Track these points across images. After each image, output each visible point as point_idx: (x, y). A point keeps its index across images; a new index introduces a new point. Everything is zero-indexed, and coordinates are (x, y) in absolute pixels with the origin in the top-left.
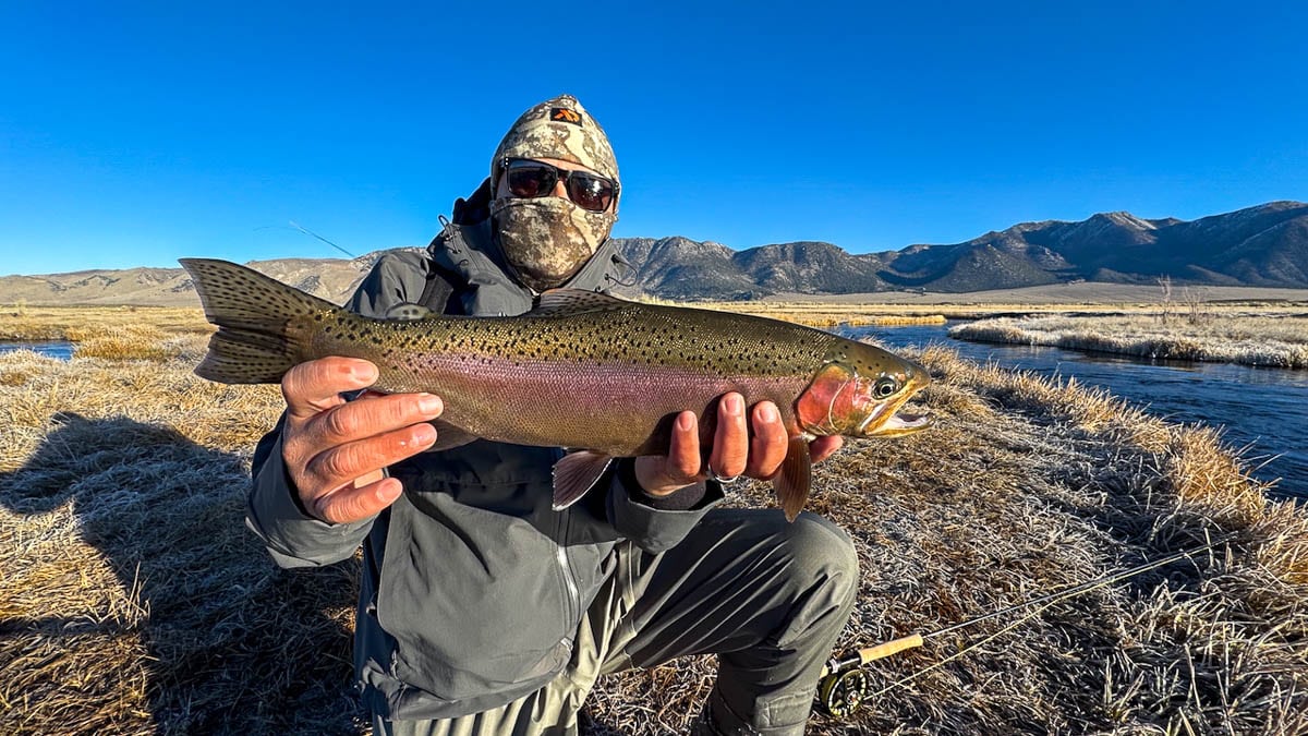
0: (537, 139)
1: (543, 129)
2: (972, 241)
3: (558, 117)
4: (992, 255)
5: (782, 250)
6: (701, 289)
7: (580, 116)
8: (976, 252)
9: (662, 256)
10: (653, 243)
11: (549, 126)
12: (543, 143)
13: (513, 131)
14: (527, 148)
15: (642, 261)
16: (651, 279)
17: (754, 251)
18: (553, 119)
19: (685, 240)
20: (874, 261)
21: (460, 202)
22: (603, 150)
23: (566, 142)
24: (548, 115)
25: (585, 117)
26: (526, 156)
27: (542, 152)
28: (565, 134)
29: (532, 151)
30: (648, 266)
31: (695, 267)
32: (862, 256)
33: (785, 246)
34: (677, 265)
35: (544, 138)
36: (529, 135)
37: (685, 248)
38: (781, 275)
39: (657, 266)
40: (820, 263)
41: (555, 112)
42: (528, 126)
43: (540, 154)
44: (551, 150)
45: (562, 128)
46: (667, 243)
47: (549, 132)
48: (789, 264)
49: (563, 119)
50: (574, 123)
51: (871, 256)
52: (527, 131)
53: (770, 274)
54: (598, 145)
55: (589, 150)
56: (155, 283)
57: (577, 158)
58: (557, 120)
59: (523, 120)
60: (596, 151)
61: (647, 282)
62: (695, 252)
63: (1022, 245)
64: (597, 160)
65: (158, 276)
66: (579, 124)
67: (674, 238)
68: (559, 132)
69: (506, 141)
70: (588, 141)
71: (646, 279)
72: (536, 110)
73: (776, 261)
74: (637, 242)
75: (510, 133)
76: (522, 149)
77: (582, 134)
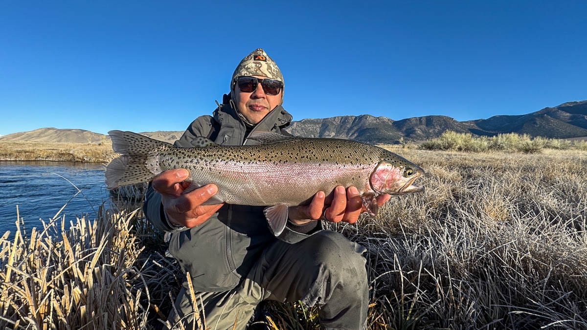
0: (250, 68)
1: (251, 64)
2: (534, 113)
3: (257, 59)
4: (548, 121)
5: (420, 120)
6: (377, 139)
7: (265, 57)
8: (537, 119)
9: (358, 124)
10: (354, 118)
11: (253, 63)
12: (252, 70)
13: (240, 65)
14: (246, 72)
15: (349, 126)
16: (353, 134)
17: (405, 121)
18: (255, 60)
19: (370, 116)
20: (472, 125)
21: (225, 95)
22: (275, 70)
23: (261, 69)
24: (253, 59)
25: (267, 58)
26: (246, 75)
27: (252, 73)
28: (260, 65)
29: (248, 73)
30: (351, 128)
31: (375, 129)
32: (465, 122)
33: (421, 118)
34: (365, 128)
35: (252, 67)
36: (246, 67)
37: (369, 119)
38: (419, 132)
39: (355, 128)
40: (440, 126)
41: (255, 57)
42: (245, 63)
43: (251, 75)
44: (255, 72)
45: (259, 63)
46: (361, 118)
47: (254, 65)
48: (423, 127)
49: (259, 60)
50: (263, 60)
51: (471, 122)
52: (245, 65)
53: (414, 132)
54: (273, 68)
55: (270, 71)
56: (163, 137)
57: (265, 74)
58: (256, 60)
59: (243, 61)
60: (273, 70)
61: (351, 136)
62: (375, 122)
63: (568, 114)
64: (273, 75)
65: (164, 134)
66: (265, 61)
67: (364, 115)
68: (258, 65)
69: (237, 69)
70: (269, 68)
71: (350, 134)
72: (248, 57)
73: (416, 125)
74: (347, 118)
75: (239, 66)
76: (244, 73)
77: (266, 65)
